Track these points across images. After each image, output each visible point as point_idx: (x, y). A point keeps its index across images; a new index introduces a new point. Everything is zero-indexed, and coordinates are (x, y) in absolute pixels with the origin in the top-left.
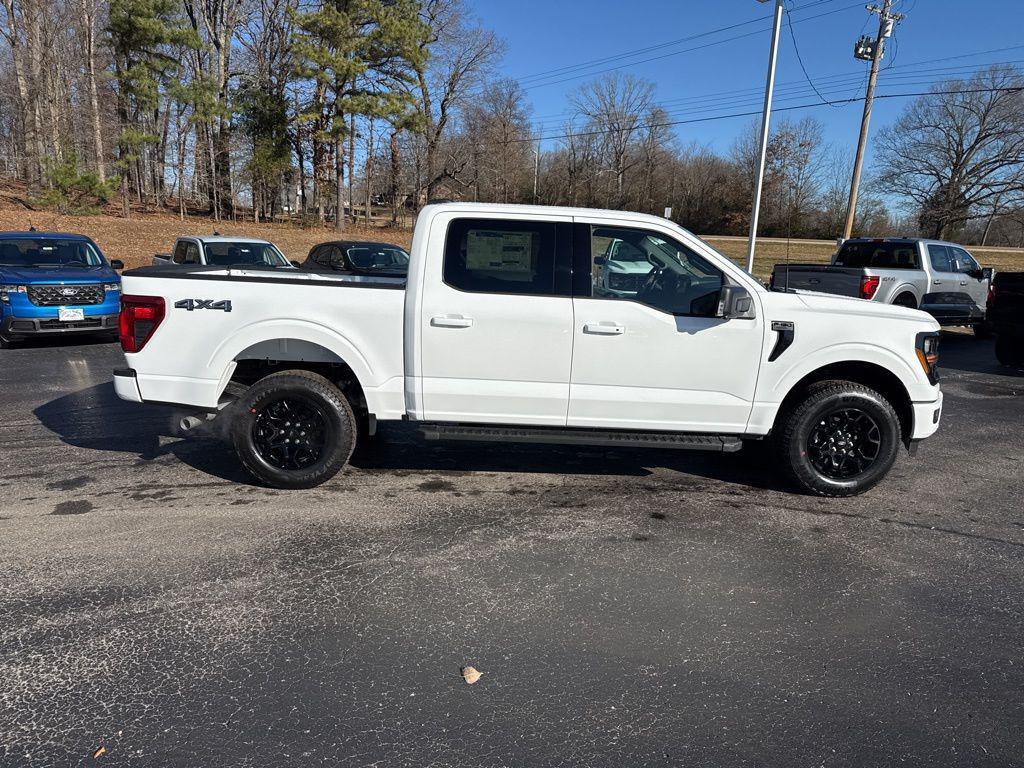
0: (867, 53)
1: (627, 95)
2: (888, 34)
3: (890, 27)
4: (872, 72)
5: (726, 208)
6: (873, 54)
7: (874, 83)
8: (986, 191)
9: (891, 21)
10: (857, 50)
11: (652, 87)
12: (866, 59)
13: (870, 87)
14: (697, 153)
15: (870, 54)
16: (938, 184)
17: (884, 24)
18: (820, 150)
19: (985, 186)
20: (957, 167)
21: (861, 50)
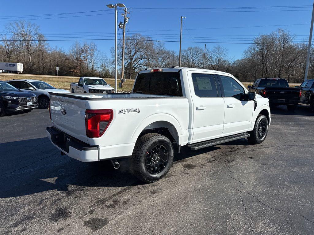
0: (122, 27)
1: (29, 28)
2: (127, 22)
3: (127, 21)
4: (124, 32)
5: (70, 68)
6: (124, 27)
7: (124, 35)
8: (139, 66)
9: (127, 19)
10: (119, 25)
11: (38, 26)
12: (122, 28)
13: (123, 36)
14: (58, 50)
15: (123, 27)
16: (127, 63)
17: (125, 20)
18: (97, 52)
19: (139, 65)
20: (131, 59)
21: (121, 26)
